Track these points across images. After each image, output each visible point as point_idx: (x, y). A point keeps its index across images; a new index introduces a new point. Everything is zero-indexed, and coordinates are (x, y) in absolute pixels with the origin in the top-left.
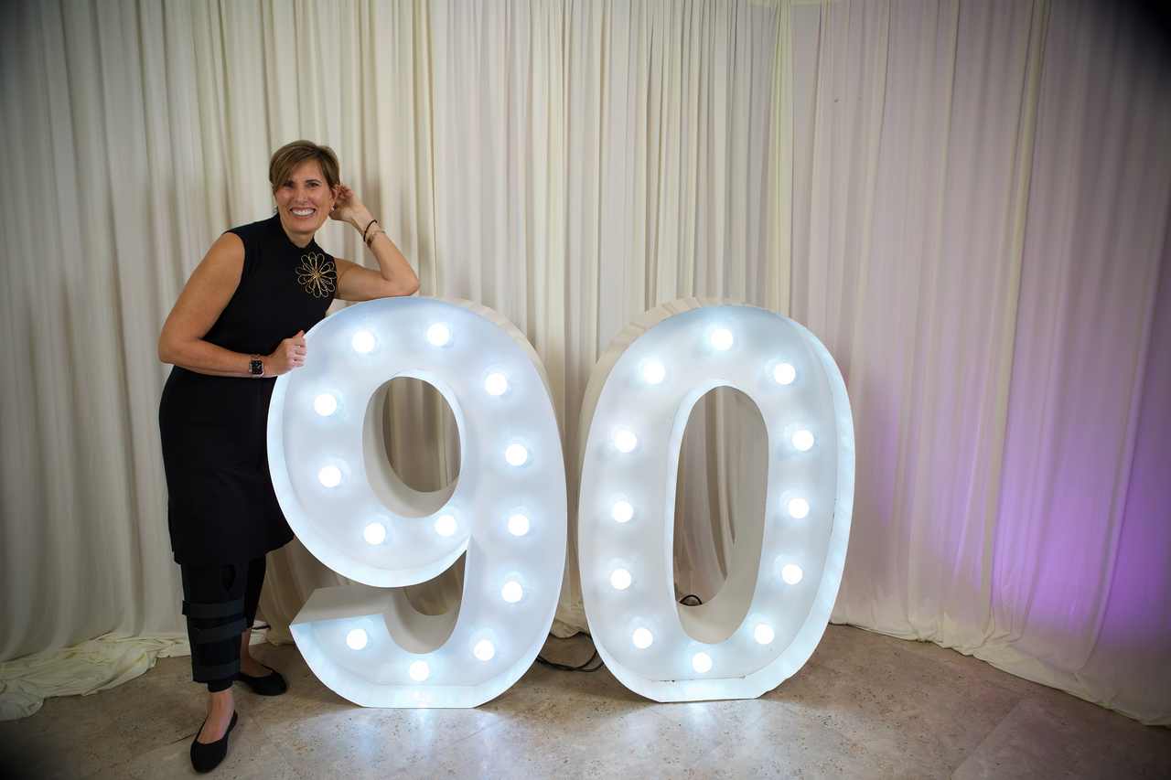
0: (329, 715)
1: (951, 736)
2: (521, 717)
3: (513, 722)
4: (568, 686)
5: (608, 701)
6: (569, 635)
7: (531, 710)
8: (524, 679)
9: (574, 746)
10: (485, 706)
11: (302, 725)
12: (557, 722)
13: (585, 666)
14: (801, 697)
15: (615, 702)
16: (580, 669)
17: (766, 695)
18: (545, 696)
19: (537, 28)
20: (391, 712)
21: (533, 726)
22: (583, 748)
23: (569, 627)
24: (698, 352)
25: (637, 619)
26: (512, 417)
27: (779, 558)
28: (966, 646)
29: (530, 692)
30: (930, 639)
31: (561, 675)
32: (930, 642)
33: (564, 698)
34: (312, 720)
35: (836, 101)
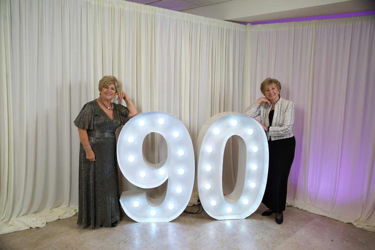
0: (130, 224)
1: (295, 226)
2: (182, 223)
3: (180, 225)
4: (193, 217)
5: (205, 220)
6: (191, 206)
7: (184, 222)
8: (181, 216)
9: (198, 229)
10: (172, 221)
11: (123, 227)
12: (192, 225)
13: (197, 212)
14: (256, 218)
15: (207, 220)
16: (196, 213)
17: (247, 218)
18: (187, 219)
19: (183, 38)
20: (147, 223)
21: (185, 225)
22: (200, 230)
23: (191, 203)
24: (228, 126)
25: (211, 198)
26: (180, 143)
27: (249, 181)
28: (300, 207)
29: (183, 218)
30: (291, 205)
31: (191, 215)
32: (291, 206)
33: (192, 220)
34: (126, 226)
35: (263, 57)
